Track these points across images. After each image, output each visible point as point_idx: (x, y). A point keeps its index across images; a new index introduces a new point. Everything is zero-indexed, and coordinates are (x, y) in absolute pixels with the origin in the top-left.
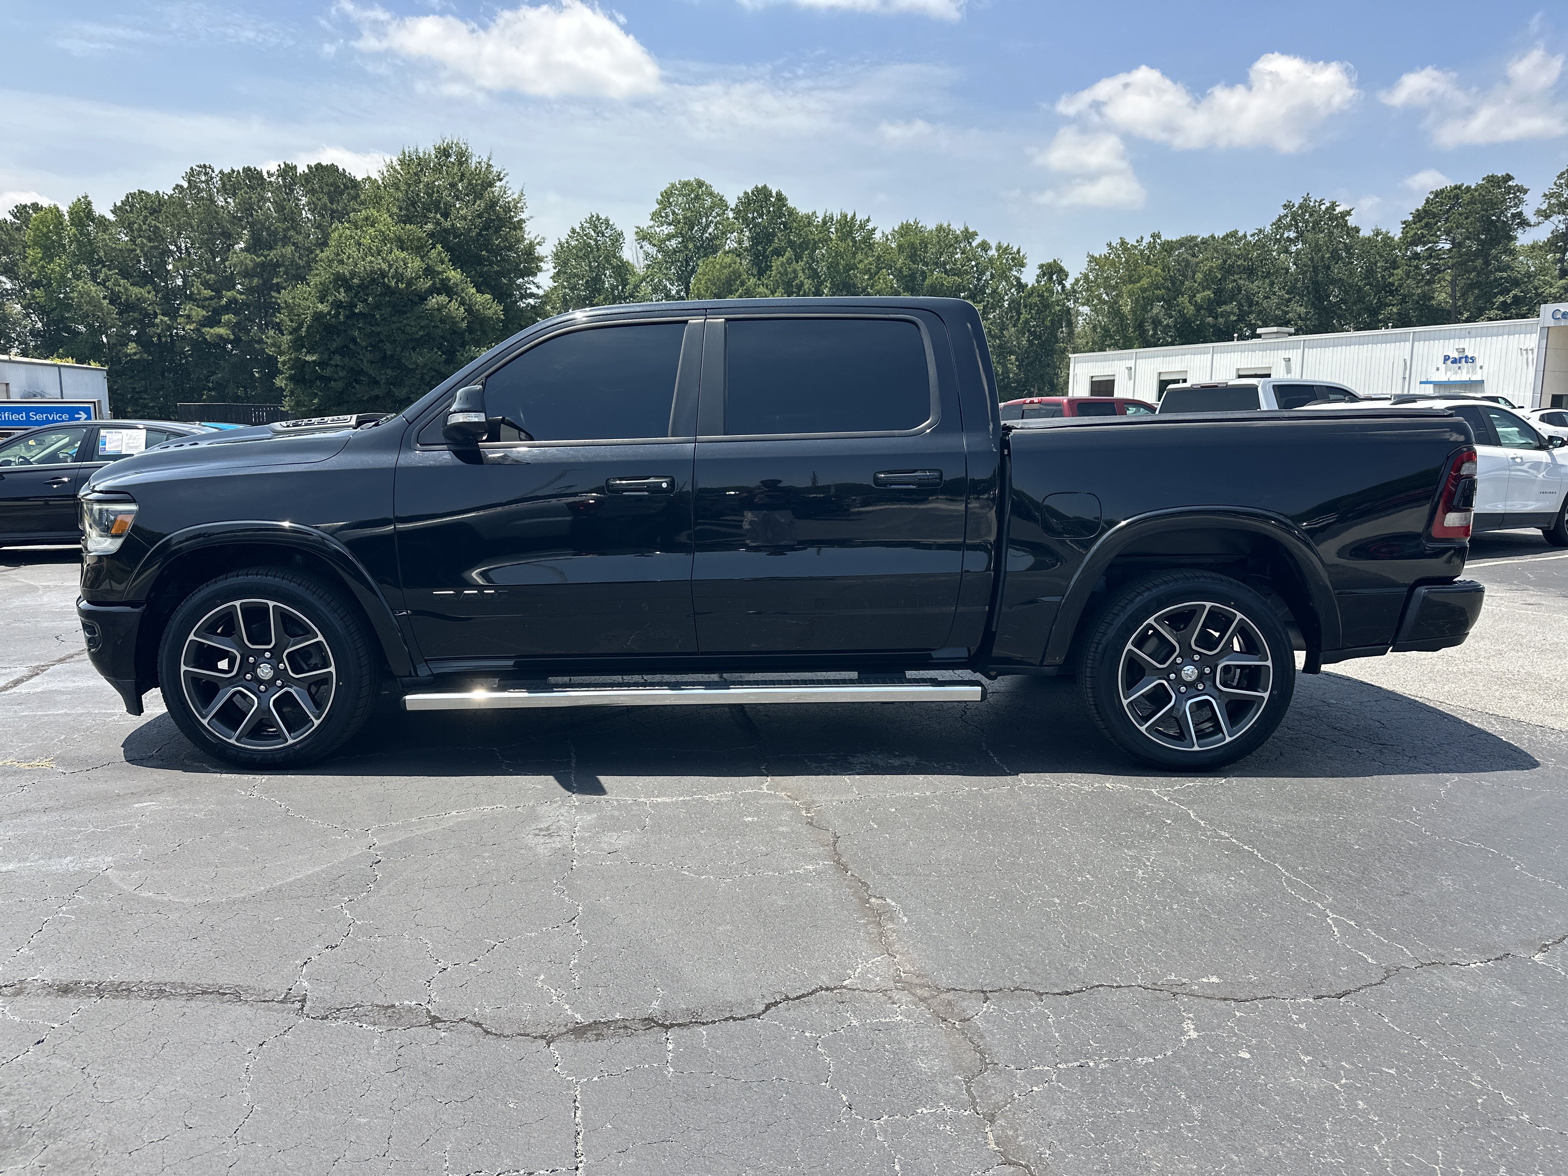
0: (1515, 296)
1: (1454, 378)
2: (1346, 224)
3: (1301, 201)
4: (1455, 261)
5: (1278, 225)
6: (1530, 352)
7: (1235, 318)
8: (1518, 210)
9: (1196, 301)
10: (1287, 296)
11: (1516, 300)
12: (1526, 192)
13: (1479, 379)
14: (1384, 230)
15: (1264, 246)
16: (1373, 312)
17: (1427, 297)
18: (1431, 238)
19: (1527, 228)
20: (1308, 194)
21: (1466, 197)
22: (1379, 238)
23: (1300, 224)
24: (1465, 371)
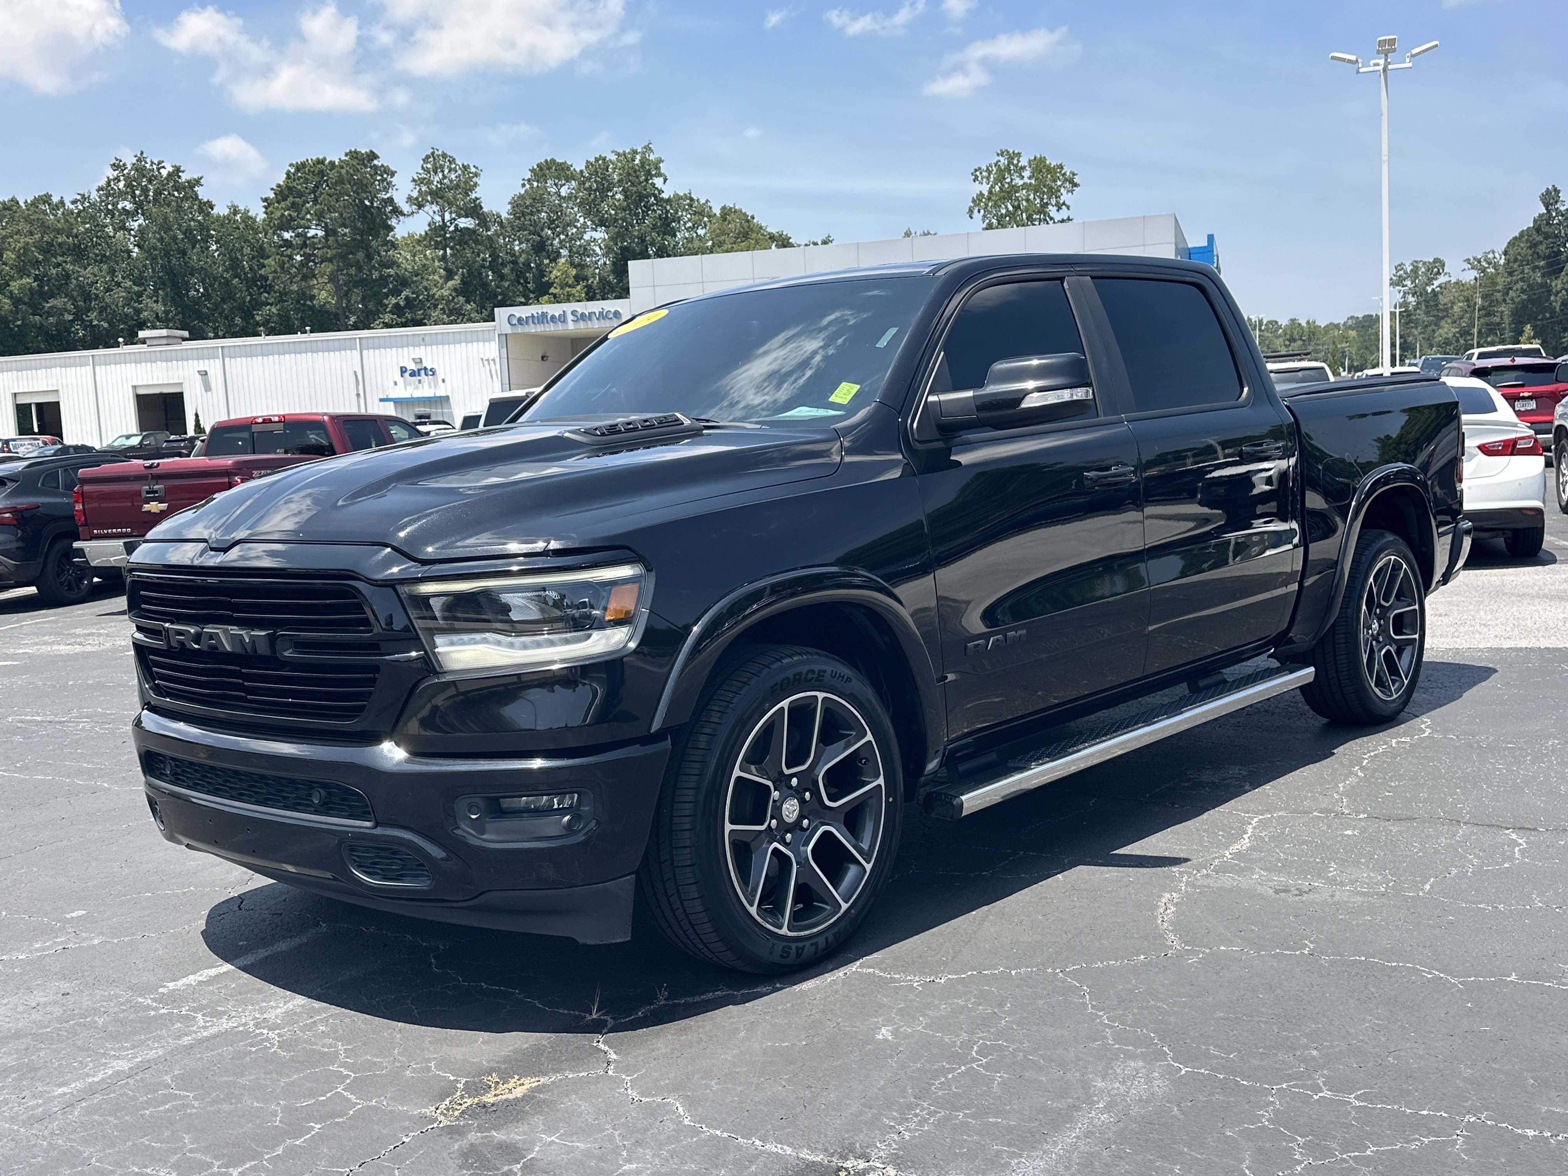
0: (407, 298)
1: (417, 394)
2: (197, 197)
3: (134, 160)
4: (334, 252)
5: (107, 190)
6: (492, 363)
7: (71, 318)
8: (388, 195)
9: (11, 292)
10: (136, 288)
11: (410, 303)
12: (393, 174)
13: (444, 394)
14: (242, 208)
15: (93, 218)
16: (247, 313)
17: (305, 296)
18: (302, 222)
19: (401, 218)
20: (142, 153)
21: (333, 174)
22: (238, 217)
23: (137, 192)
24: (426, 385)
